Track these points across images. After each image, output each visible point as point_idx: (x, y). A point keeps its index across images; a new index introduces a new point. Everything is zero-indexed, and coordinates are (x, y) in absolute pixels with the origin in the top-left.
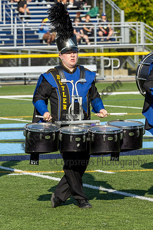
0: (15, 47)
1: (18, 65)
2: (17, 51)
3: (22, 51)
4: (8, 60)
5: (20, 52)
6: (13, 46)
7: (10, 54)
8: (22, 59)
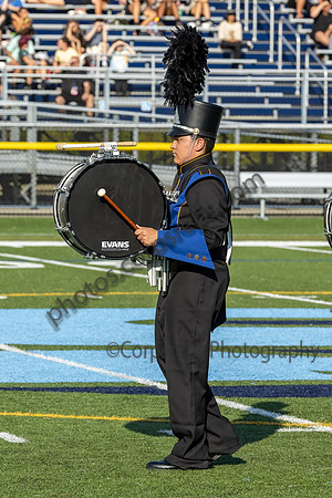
0: (304, 126)
1: (308, 169)
2: (308, 134)
3: (320, 136)
4: (286, 155)
5: (314, 138)
6: (299, 122)
7: (291, 142)
8: (318, 153)
